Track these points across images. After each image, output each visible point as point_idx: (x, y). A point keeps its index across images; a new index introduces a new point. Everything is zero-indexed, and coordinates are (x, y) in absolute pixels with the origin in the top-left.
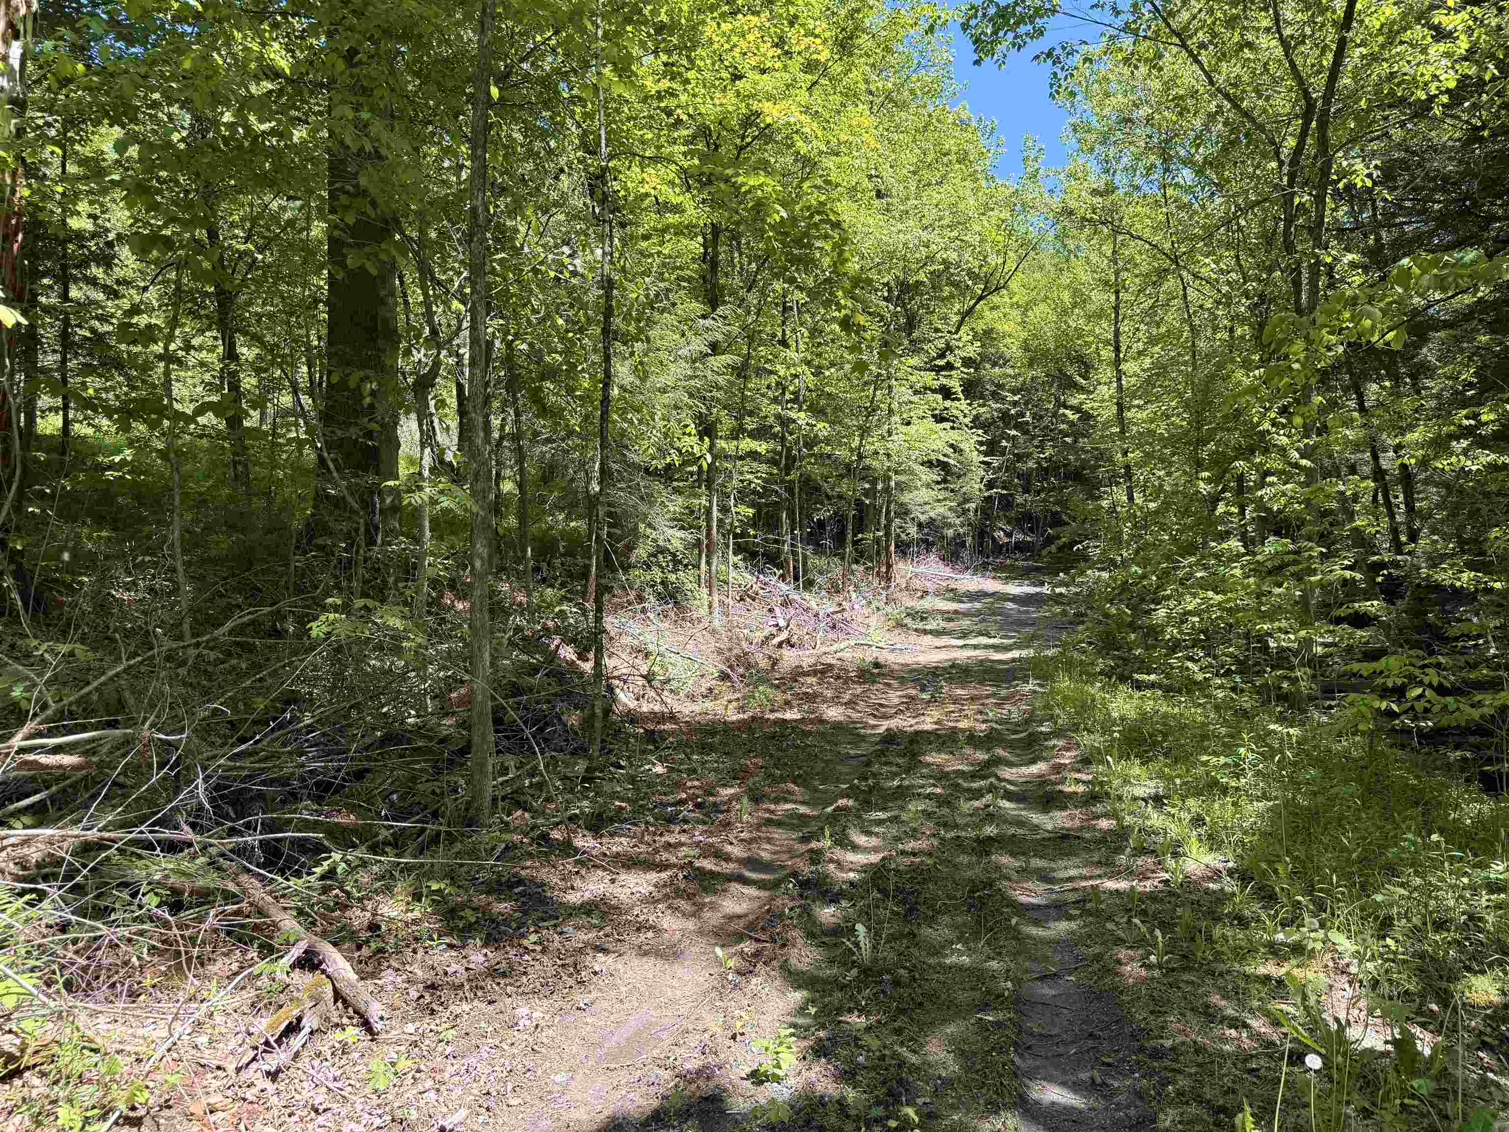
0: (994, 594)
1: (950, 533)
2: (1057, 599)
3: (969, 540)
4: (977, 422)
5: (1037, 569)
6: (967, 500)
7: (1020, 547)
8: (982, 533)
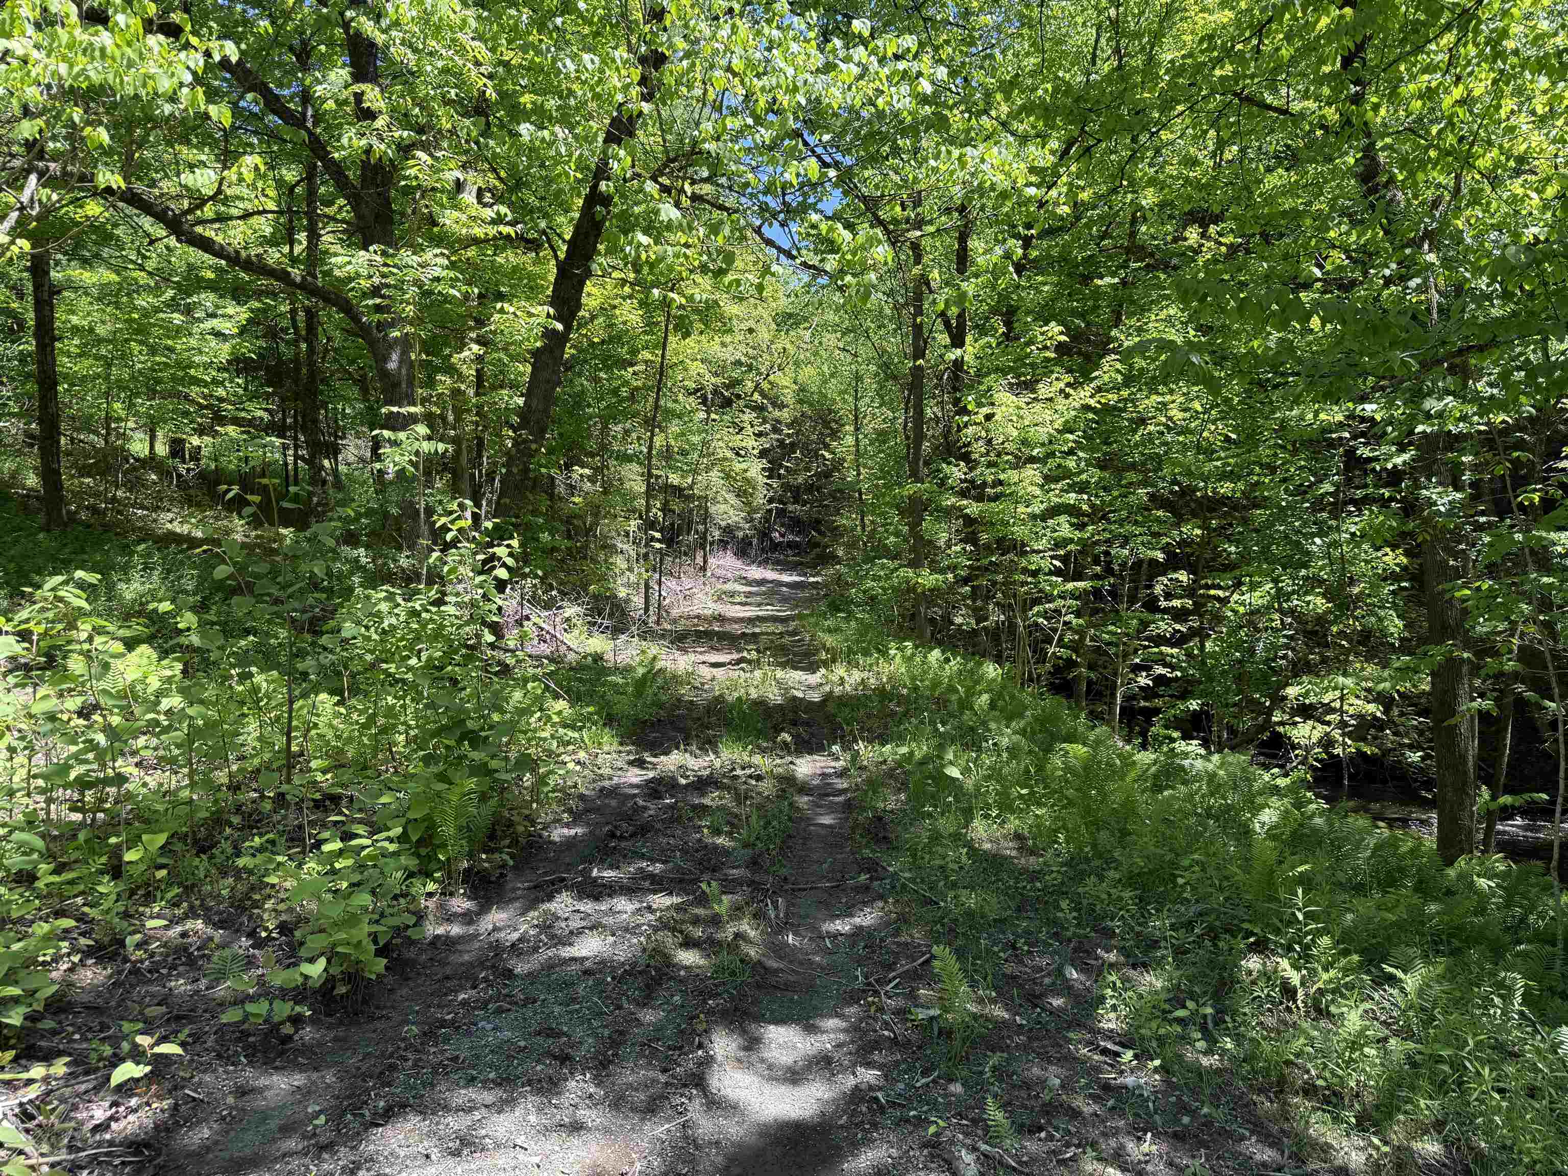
0: (772, 582)
1: (740, 534)
2: (815, 585)
3: (755, 541)
4: (763, 454)
5: (801, 564)
6: (755, 511)
7: (791, 545)
8: (764, 534)
